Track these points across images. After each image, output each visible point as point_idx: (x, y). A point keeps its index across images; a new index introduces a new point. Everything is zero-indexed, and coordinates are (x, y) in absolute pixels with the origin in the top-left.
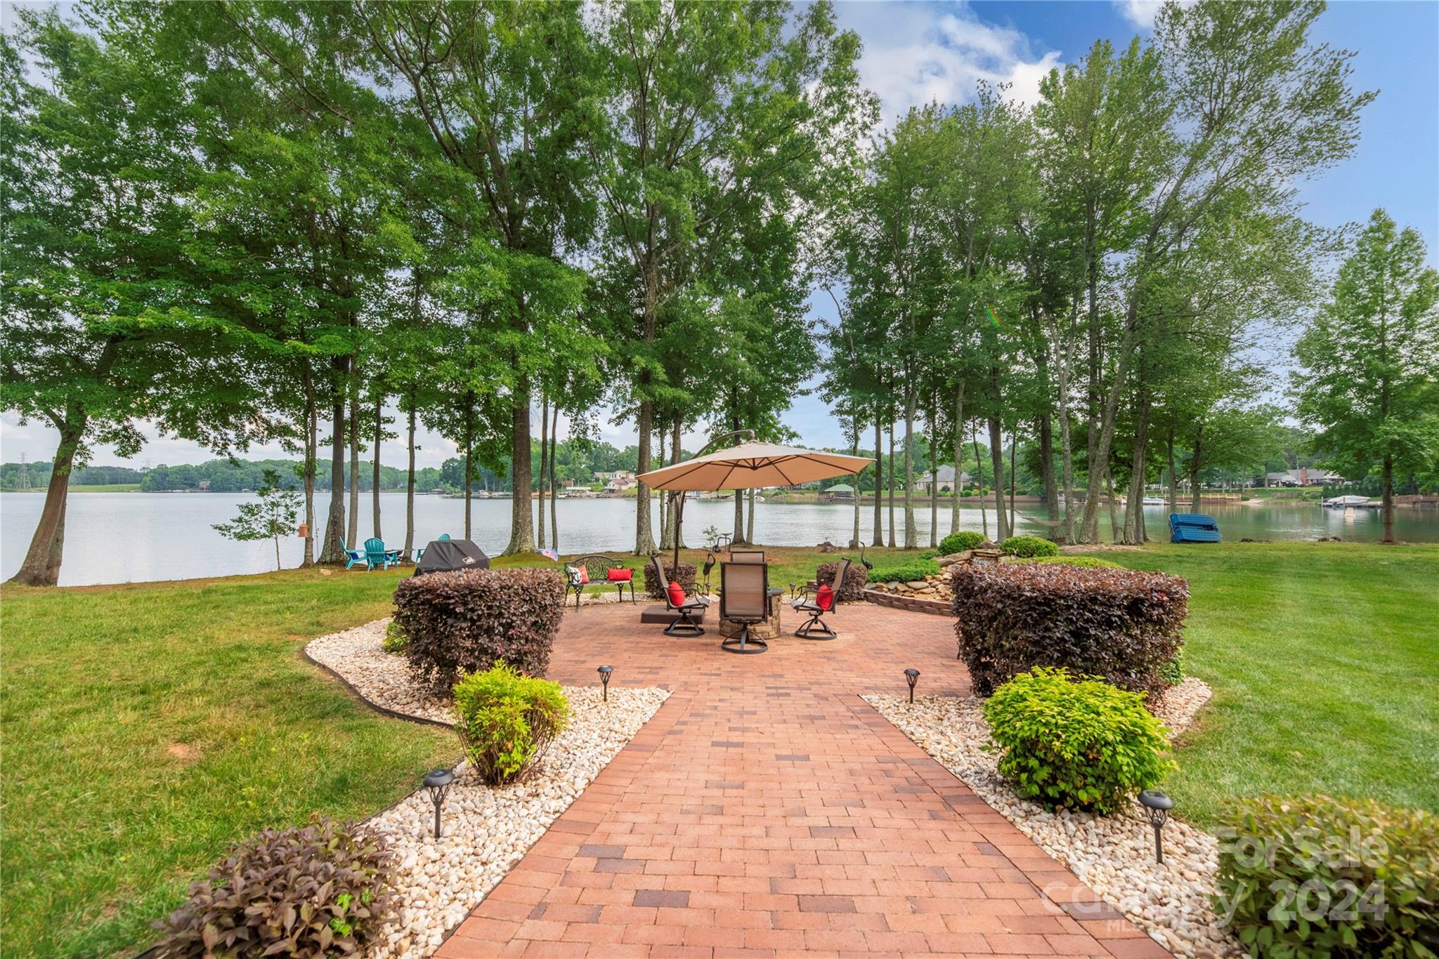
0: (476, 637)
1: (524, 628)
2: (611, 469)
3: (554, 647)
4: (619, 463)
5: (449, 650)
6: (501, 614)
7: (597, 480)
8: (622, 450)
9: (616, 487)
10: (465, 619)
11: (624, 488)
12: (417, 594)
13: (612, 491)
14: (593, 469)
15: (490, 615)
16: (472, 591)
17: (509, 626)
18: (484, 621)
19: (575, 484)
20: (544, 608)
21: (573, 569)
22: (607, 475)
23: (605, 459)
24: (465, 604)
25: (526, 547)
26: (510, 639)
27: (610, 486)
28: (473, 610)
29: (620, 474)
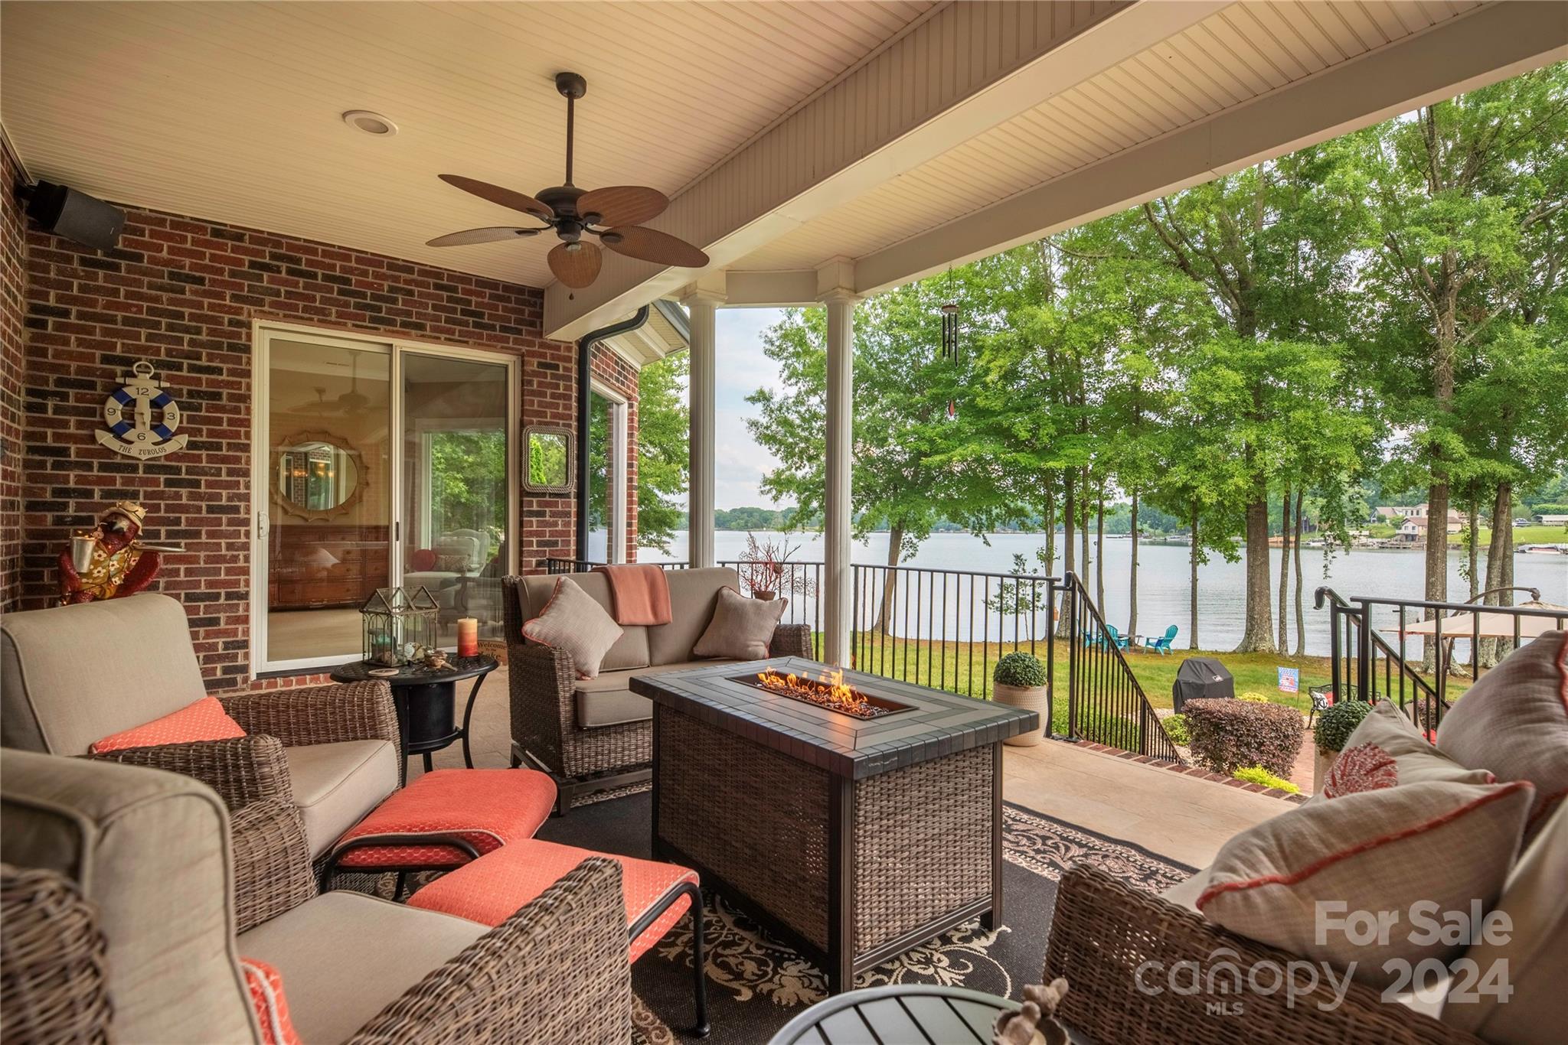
0: (1238, 747)
1: (1272, 748)
3: (1295, 764)
5: (1221, 750)
6: (1256, 736)
7: (1381, 519)
10: (1232, 734)
12: (1200, 714)
15: (1248, 735)
16: (1236, 718)
17: (1261, 744)
18: (1244, 738)
20: (1287, 737)
21: (1318, 695)
22: (1401, 512)
24: (1232, 725)
25: (1264, 646)
26: (1261, 752)
28: (1237, 730)
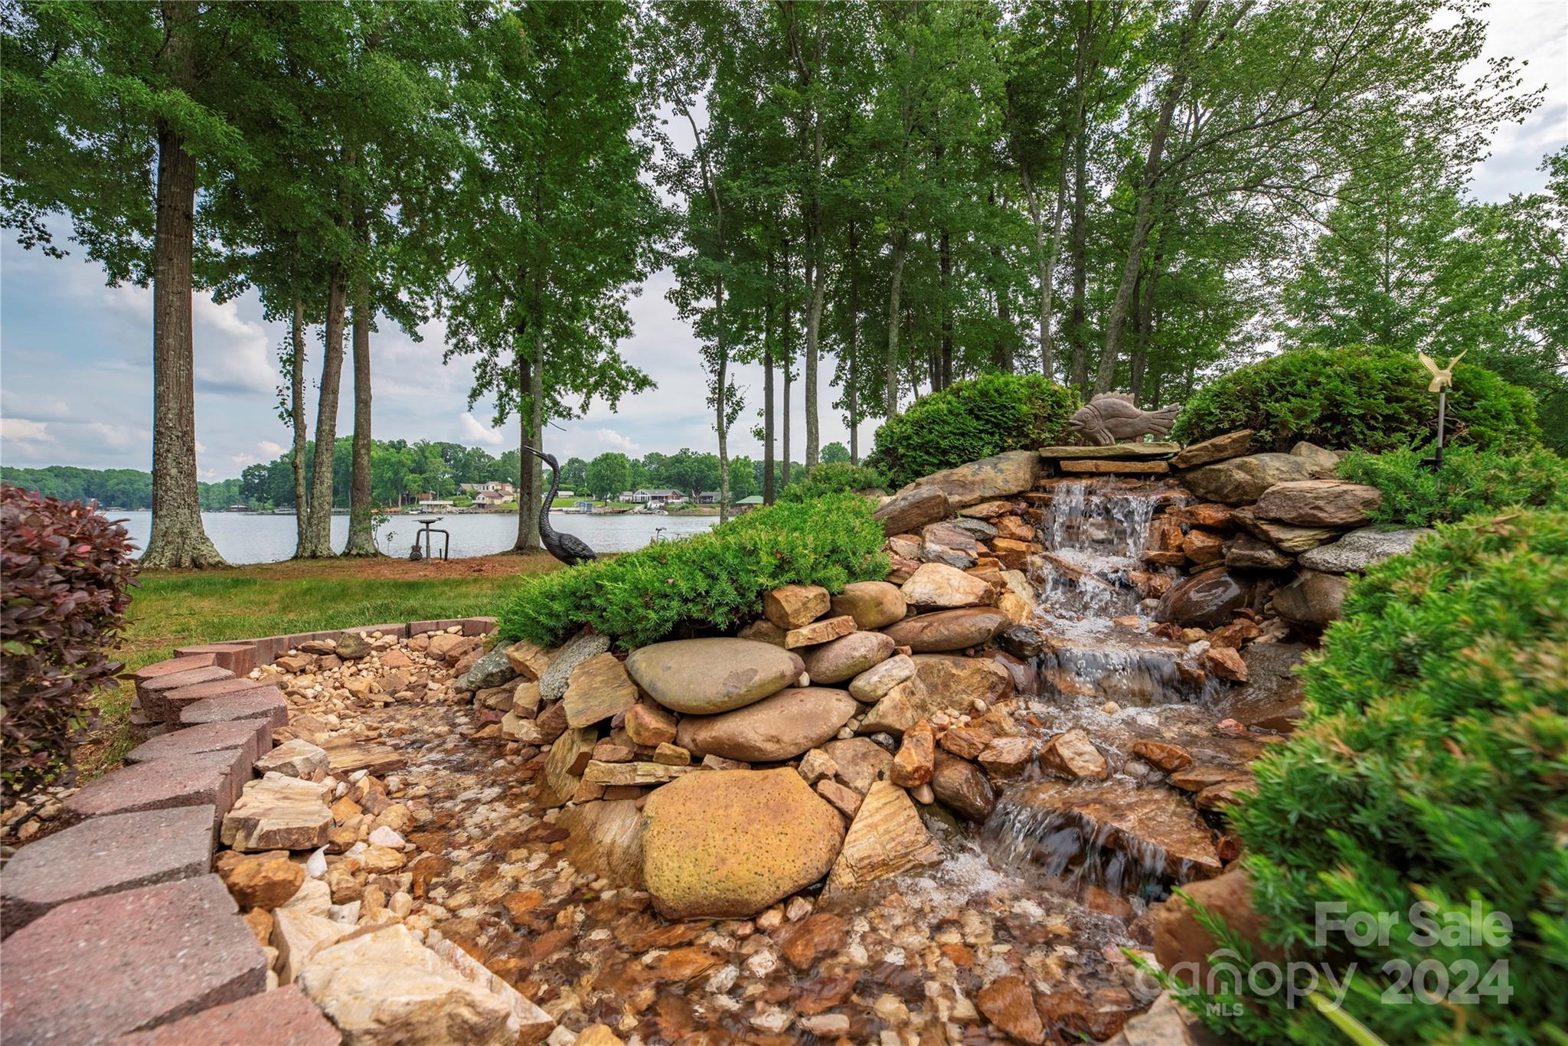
2: (482, 481)
4: (493, 472)
7: (464, 493)
8: (498, 457)
9: (487, 501)
11: (497, 502)
13: (482, 506)
14: (458, 480)
19: (434, 499)
22: (477, 487)
23: (477, 468)
27: (480, 500)
29: (492, 486)
